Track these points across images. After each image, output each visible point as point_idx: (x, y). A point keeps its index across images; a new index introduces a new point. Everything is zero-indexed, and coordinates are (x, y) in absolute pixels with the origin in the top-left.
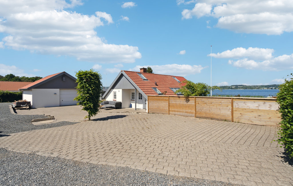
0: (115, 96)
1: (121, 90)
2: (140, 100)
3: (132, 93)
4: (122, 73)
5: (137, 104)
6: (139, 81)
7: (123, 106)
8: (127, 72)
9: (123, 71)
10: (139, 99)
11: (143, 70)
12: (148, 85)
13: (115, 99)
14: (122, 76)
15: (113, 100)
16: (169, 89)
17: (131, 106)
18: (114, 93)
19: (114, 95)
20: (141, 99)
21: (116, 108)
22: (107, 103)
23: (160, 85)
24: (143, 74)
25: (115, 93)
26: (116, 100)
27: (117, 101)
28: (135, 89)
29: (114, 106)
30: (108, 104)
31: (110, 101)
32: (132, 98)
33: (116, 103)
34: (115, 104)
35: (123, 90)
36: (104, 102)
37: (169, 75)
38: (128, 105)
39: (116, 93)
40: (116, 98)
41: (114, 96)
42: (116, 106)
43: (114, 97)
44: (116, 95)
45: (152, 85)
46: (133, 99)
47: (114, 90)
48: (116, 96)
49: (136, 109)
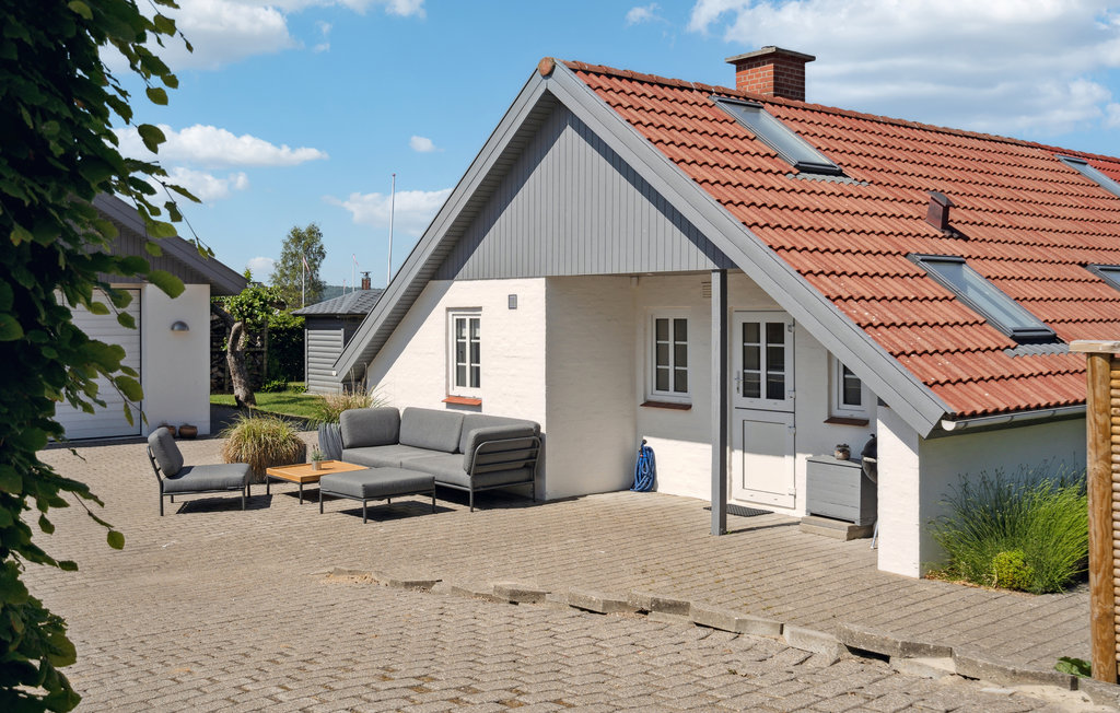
0: (468, 358)
1: (533, 291)
2: (763, 401)
3: (661, 325)
4: (553, 85)
5: (735, 457)
6: (749, 178)
7: (553, 476)
8: (603, 82)
9: (562, 72)
10: (751, 390)
11: (768, 70)
12: (859, 223)
13: (468, 392)
14: (548, 117)
15: (450, 404)
16: (1086, 274)
17: (642, 475)
18: (460, 323)
19: (460, 348)
20: (776, 391)
21: (486, 498)
22: (387, 430)
23: (980, 232)
24: (776, 110)
25: (467, 324)
26: (477, 406)
27: (486, 411)
28: (708, 272)
29: (456, 470)
30: (395, 441)
31: (409, 411)
32: (661, 385)
33: (479, 439)
34: (467, 446)
35: (561, 290)
36: (354, 422)
37: (1029, 140)
38: (608, 465)
39: (475, 324)
40: (476, 383)
41: (460, 356)
42: (476, 470)
43: (460, 371)
44: (476, 348)
45: (900, 226)
46: (671, 396)
47: (460, 292)
48: (476, 357)
49: (725, 509)
